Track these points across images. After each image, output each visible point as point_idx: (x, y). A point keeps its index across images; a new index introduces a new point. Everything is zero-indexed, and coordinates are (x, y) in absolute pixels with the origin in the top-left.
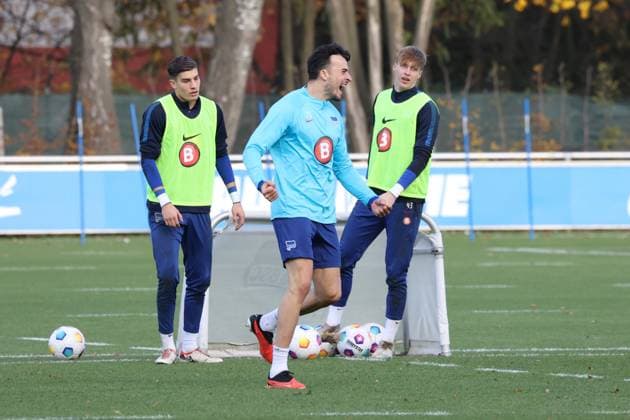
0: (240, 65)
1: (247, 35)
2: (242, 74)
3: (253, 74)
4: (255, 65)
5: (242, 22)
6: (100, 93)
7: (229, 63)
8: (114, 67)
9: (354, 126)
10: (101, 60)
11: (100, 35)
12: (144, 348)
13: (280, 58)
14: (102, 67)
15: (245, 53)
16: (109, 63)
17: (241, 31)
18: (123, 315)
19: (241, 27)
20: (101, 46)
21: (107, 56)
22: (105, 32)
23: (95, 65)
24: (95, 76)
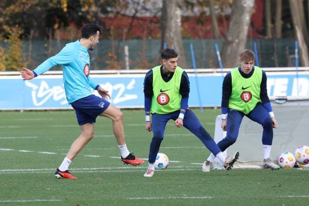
0: (245, 24)
1: (248, 9)
2: (246, 28)
3: (251, 29)
4: (252, 24)
5: (245, 3)
6: (175, 38)
7: (239, 23)
8: (182, 25)
9: (302, 53)
10: (176, 23)
11: (176, 10)
12: (198, 164)
13: (264, 20)
14: (176, 26)
15: (247, 18)
16: (180, 24)
17: (245, 7)
18: (188, 147)
19: (245, 5)
20: (176, 16)
21: (179, 20)
22: (178, 9)
23: (173, 24)
24: (173, 30)
